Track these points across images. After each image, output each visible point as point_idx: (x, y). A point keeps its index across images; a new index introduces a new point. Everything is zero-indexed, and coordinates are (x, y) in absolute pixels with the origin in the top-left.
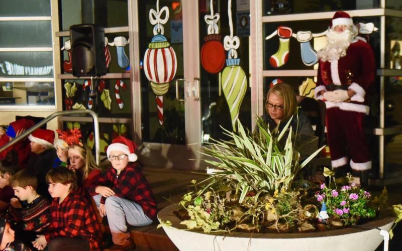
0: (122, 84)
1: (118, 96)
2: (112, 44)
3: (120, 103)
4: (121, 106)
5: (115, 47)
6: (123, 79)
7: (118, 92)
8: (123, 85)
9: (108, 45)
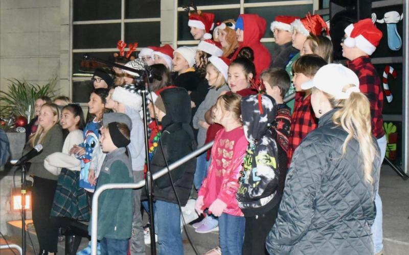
0: (391, 71)
1: (386, 87)
2: (381, 21)
3: (389, 95)
4: (389, 99)
5: (385, 24)
6: (393, 65)
7: (387, 81)
8: (393, 72)
9: (376, 23)
